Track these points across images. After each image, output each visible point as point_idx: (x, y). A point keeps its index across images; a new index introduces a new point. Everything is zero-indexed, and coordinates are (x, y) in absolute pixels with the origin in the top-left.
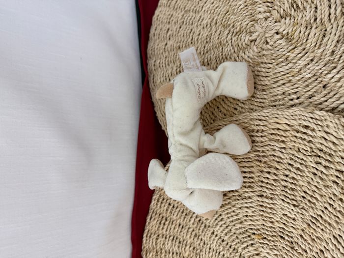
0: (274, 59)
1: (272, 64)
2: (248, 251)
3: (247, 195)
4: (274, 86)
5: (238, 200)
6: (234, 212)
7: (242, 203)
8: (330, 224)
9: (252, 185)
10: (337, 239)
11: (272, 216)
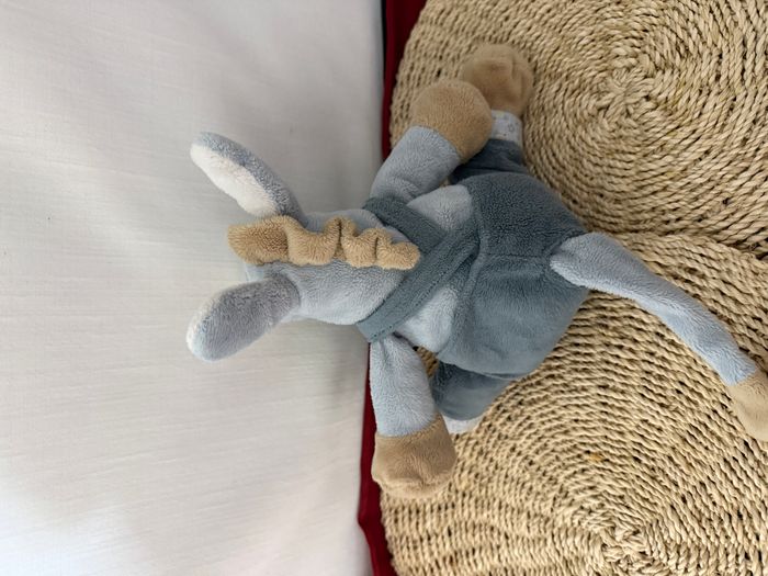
0: (639, 146)
1: (634, 154)
2: (576, 482)
3: (578, 384)
4: (637, 194)
5: (562, 392)
6: (553, 412)
7: (569, 399)
8: (719, 439)
9: (590, 367)
10: (729, 464)
11: (622, 422)
